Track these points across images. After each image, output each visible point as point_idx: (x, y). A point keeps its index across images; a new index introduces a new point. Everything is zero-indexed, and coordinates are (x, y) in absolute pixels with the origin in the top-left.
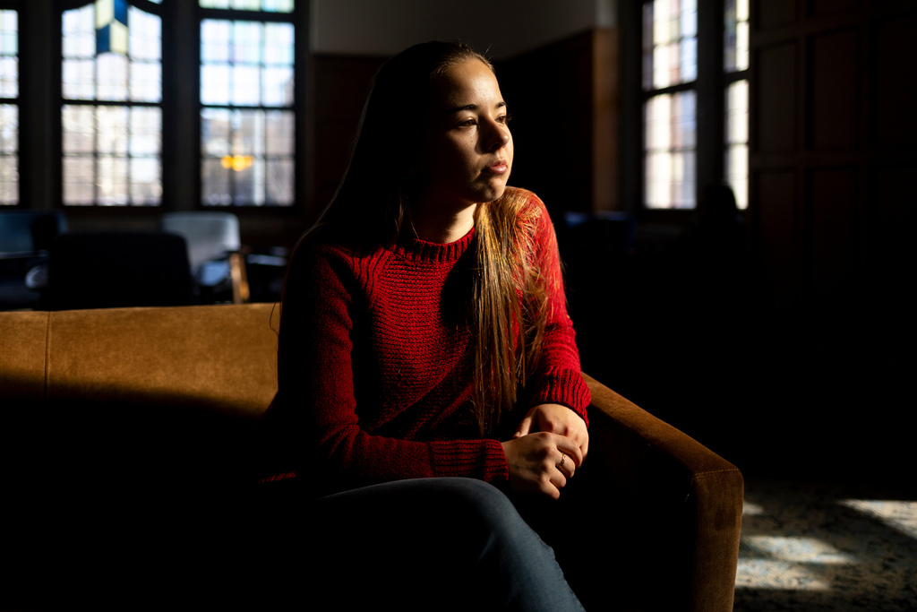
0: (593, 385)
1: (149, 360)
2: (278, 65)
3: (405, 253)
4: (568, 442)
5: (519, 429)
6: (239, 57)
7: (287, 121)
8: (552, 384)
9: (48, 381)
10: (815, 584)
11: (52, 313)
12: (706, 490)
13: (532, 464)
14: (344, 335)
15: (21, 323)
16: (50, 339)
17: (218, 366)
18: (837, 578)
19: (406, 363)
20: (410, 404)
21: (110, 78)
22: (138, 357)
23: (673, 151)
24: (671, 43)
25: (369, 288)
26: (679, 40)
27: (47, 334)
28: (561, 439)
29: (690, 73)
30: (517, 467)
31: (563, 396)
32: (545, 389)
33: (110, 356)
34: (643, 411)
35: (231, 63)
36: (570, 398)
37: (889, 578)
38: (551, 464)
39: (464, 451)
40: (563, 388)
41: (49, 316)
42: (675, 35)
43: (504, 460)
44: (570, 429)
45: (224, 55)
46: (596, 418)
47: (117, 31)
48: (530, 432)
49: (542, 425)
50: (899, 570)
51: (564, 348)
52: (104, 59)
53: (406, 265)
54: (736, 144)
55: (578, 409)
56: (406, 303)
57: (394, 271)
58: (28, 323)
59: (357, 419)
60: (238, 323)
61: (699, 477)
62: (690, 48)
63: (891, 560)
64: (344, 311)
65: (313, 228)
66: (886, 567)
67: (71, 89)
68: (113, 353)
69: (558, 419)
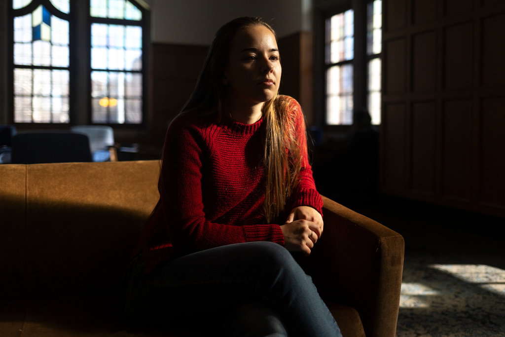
0: (324, 198)
1: (84, 189)
2: (133, 49)
3: (228, 128)
4: (314, 225)
5: (289, 219)
6: (111, 44)
7: (138, 78)
8: (304, 196)
9: (28, 201)
10: (422, 305)
11: (28, 165)
12: (386, 246)
13: (296, 236)
14: (197, 170)
15: (11, 170)
16: (28, 179)
17: (121, 193)
18: (433, 302)
19: (229, 185)
20: (231, 208)
21: (41, 53)
22: (77, 188)
23: (341, 95)
24: (340, 40)
25: (211, 145)
26: (344, 38)
27: (26, 176)
28: (311, 223)
29: (350, 55)
30: (289, 238)
31: (310, 202)
32: (300, 199)
33: (61, 187)
34: (350, 210)
35: (108, 47)
36: (314, 203)
37: (458, 301)
38: (306, 236)
39: (261, 230)
40: (309, 198)
41: (26, 166)
42: (342, 35)
43: (282, 234)
44: (315, 218)
45: (104, 43)
46: (326, 214)
47: (45, 28)
48: (294, 220)
49: (300, 217)
50: (463, 298)
51: (308, 180)
52: (37, 44)
53: (228, 135)
54: (374, 91)
55: (318, 209)
56: (229, 154)
57: (223, 138)
58: (14, 170)
59: (204, 214)
60: (131, 171)
61: (383, 240)
62: (350, 42)
63: (459, 293)
64: (197, 157)
65: (179, 115)
66: (456, 296)
67: (18, 60)
68: (63, 186)
69: (308, 213)
